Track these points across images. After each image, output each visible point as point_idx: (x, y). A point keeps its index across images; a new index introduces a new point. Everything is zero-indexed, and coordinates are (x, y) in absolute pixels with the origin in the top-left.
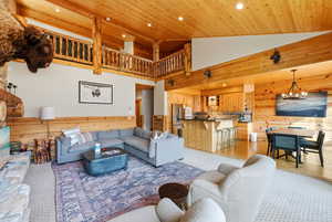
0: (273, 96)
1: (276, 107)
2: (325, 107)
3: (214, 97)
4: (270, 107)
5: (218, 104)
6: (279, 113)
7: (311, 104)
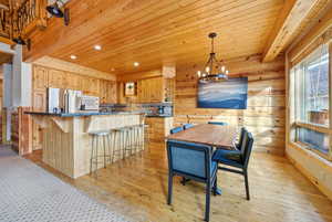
0: (195, 82)
1: (197, 96)
2: (245, 96)
3: (132, 84)
4: (190, 97)
5: (136, 93)
6: (201, 105)
7: (232, 92)
